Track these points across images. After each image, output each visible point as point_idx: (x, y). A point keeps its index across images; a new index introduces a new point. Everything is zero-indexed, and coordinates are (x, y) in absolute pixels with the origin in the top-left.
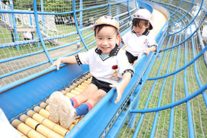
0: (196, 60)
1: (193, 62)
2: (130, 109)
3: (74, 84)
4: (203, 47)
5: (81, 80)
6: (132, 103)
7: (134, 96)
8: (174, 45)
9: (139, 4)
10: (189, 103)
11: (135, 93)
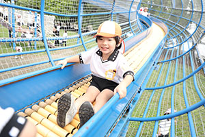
0: (195, 73)
1: (192, 75)
2: (128, 116)
3: (74, 86)
4: (203, 62)
5: (81, 82)
6: (131, 110)
7: (133, 104)
8: (172, 58)
9: (139, 17)
10: (190, 114)
11: (134, 101)
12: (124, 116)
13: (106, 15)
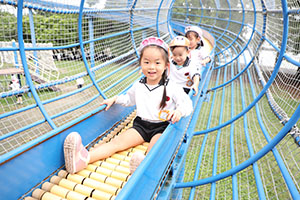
0: (257, 101)
1: (254, 105)
2: (173, 182)
4: (265, 83)
6: (175, 173)
7: (178, 162)
9: (173, 28)
10: (256, 166)
11: (179, 157)
12: (167, 184)
13: (123, 35)
